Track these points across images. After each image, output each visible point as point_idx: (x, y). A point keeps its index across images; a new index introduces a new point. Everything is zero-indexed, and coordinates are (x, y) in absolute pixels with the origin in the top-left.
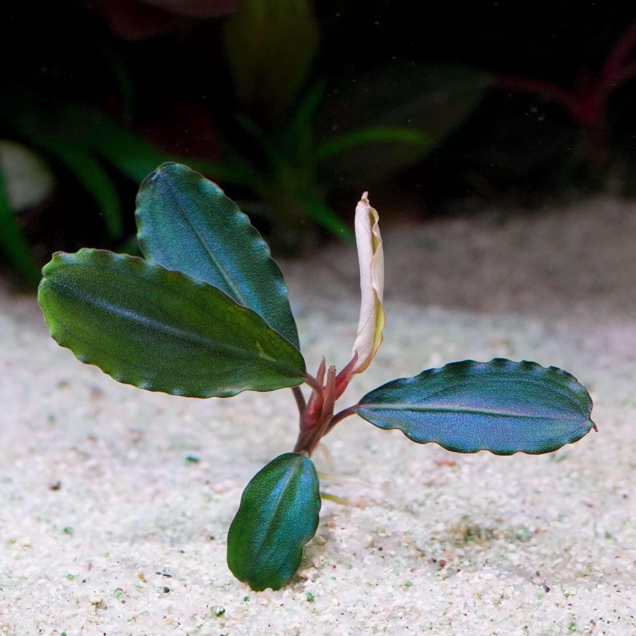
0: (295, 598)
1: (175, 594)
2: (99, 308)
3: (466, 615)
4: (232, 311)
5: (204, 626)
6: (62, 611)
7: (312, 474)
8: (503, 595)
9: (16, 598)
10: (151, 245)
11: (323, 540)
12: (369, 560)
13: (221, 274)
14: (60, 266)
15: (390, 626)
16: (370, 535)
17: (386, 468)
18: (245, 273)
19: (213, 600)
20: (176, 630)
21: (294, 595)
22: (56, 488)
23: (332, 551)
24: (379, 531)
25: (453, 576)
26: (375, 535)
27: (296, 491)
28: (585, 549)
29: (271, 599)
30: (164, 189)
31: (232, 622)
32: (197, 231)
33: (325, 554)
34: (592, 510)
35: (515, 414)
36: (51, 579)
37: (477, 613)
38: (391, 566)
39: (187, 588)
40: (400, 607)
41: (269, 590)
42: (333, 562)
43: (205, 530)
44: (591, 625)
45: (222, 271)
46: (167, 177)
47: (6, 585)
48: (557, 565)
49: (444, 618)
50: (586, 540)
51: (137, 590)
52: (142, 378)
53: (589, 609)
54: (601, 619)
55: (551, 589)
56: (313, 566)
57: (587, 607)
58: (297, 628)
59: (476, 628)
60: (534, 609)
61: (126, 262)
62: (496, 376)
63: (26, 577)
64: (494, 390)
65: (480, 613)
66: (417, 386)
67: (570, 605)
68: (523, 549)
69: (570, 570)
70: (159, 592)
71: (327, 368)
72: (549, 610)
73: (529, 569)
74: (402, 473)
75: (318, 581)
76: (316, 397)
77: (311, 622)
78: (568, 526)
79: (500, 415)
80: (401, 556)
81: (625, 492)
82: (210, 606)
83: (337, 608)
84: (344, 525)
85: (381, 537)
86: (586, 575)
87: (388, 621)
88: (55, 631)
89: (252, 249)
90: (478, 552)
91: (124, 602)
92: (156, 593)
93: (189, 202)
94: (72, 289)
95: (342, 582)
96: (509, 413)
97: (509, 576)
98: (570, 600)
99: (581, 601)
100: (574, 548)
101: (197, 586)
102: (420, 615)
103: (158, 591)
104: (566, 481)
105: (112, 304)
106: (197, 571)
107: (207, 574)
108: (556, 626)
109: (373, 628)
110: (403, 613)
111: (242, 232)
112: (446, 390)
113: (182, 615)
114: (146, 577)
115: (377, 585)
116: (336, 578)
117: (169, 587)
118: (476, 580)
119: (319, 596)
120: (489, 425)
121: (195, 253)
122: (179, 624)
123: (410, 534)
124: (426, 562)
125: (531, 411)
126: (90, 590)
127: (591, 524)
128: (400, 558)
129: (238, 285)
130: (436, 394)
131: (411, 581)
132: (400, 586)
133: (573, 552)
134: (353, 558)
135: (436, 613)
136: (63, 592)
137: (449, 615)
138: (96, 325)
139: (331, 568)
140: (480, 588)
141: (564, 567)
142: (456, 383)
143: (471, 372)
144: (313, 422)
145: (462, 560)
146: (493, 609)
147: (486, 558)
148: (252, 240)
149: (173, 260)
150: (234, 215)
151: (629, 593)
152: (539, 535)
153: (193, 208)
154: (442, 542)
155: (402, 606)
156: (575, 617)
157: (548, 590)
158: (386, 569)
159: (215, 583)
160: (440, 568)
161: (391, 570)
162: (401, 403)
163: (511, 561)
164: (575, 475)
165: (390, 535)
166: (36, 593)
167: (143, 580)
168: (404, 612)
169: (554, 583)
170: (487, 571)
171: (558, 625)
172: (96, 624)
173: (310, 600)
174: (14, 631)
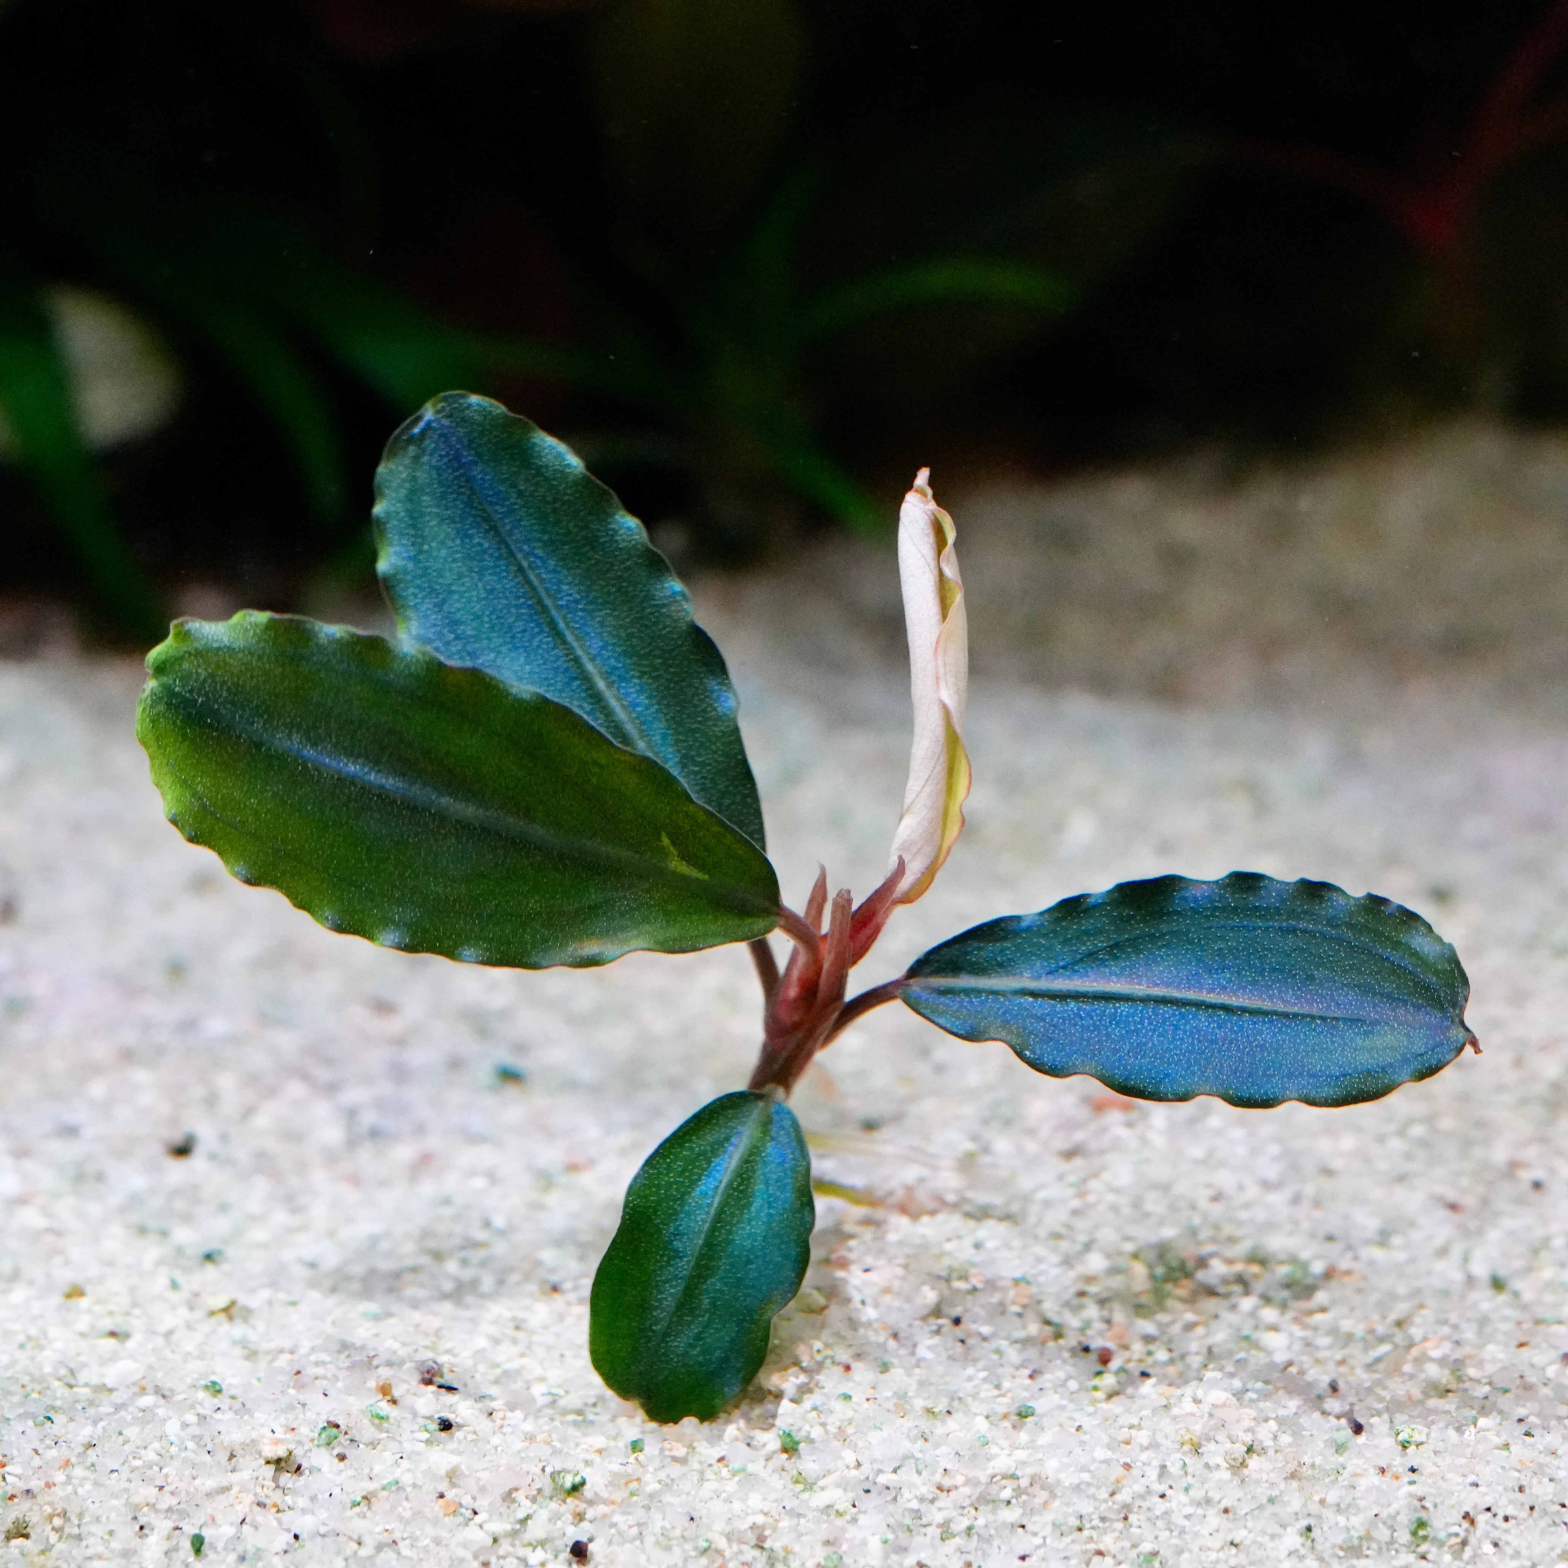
0: (755, 1443)
1: (465, 1438)
2: (283, 754)
3: (1163, 1496)
4: (603, 762)
5: (535, 1517)
6: (194, 1479)
7: (794, 1144)
8: (1252, 1446)
9: (83, 1445)
10: (411, 590)
11: (821, 1300)
12: (930, 1348)
13: (577, 660)
14: (190, 654)
15: (981, 1522)
16: (933, 1289)
17: (969, 1110)
18: (635, 659)
19: (556, 1452)
20: (467, 1529)
21: (752, 1434)
22: (182, 1150)
23: (842, 1327)
24: (955, 1275)
25: (1130, 1390)
26: (944, 1285)
27: (754, 1184)
28: (1445, 1322)
29: (696, 1444)
30: (441, 456)
31: (602, 1509)
32: (519, 556)
33: (826, 1335)
34: (1455, 1217)
35: (1281, 1007)
36: (167, 1393)
37: (1191, 1492)
38: (981, 1364)
39: (494, 1421)
40: (1004, 1477)
41: (690, 1422)
42: (844, 1356)
43: (538, 1263)
44: (1466, 1524)
45: (579, 652)
46: (448, 427)
47: (61, 1409)
48: (1378, 1360)
49: (1110, 1503)
50: (1445, 1293)
51: (373, 1424)
52: (386, 922)
53: (1459, 1484)
54: (1488, 1509)
55: (1366, 1427)
56: (797, 1363)
57: (1454, 1478)
58: (758, 1527)
59: (1187, 1529)
60: (1327, 1480)
61: (348, 643)
62: (1238, 915)
63: (110, 1386)
64: (1230, 949)
65: (1197, 1493)
66: (1045, 936)
67: (1413, 1470)
68: (1296, 1320)
69: (1412, 1377)
70: (427, 1431)
71: (832, 894)
72: (1363, 1484)
73: (1312, 1374)
74: (1008, 1123)
75: (808, 1402)
76: (802, 959)
77: (792, 1510)
78: (1401, 1256)
79: (1244, 1010)
80: (1007, 1338)
81: (1538, 1173)
82: (549, 1470)
83: (854, 1473)
84: (869, 1261)
85: (958, 1291)
86: (1448, 1391)
87: (976, 1509)
88: (177, 1528)
89: (653, 602)
90: (1190, 1327)
91: (342, 1458)
92: (420, 1430)
93: (502, 488)
94: (218, 709)
95: (866, 1405)
96: (1267, 1005)
97: (1265, 1396)
98: (1413, 1456)
99: (1438, 1460)
100: (1418, 1320)
101: (518, 1414)
102: (1053, 1495)
103: (425, 1426)
104: (1396, 1144)
105: (314, 745)
106: (518, 1372)
107: (543, 1379)
108: (1381, 1525)
109: (940, 1526)
110: (1014, 1490)
111: (628, 560)
112: (1116, 945)
113: (483, 1490)
114: (397, 1393)
115: (949, 1412)
116: (850, 1397)
117: (451, 1417)
118: (1188, 1406)
119: (810, 1441)
120: (1220, 1034)
121: (513, 610)
122: (475, 1513)
123: (1028, 1283)
124: (1066, 1355)
125: (1321, 1002)
126: (262, 1426)
127: (1457, 1251)
128: (1003, 1344)
129: (618, 689)
130: (1091, 955)
131: (1029, 1404)
132: (1005, 1416)
133: (1416, 1332)
134: (892, 1344)
135: (1092, 1490)
136: (197, 1431)
137: (1124, 1496)
138: (275, 795)
139: (840, 1369)
140: (1198, 1428)
141: (1396, 1370)
142: (1139, 929)
143: (1177, 904)
144: (796, 1018)
145: (1151, 1347)
146: (1231, 1481)
147: (1210, 1341)
148: (651, 582)
149: (462, 627)
150: (610, 520)
151: (1552, 1439)
152: (1334, 1284)
153: (512, 501)
154: (1102, 1302)
155: (1010, 1472)
156: (1427, 1504)
157: (1358, 1429)
158: (970, 1371)
159: (562, 1403)
160: (1099, 1368)
161: (983, 1374)
162: (1007, 976)
163: (1269, 1353)
164: (1417, 1131)
165: (980, 1286)
166: (131, 1432)
167: (389, 1398)
168: (1015, 1487)
169: (1374, 1412)
170: (1214, 1384)
171: (1384, 1523)
172: (274, 1510)
173: (790, 1448)
174: (79, 1526)
